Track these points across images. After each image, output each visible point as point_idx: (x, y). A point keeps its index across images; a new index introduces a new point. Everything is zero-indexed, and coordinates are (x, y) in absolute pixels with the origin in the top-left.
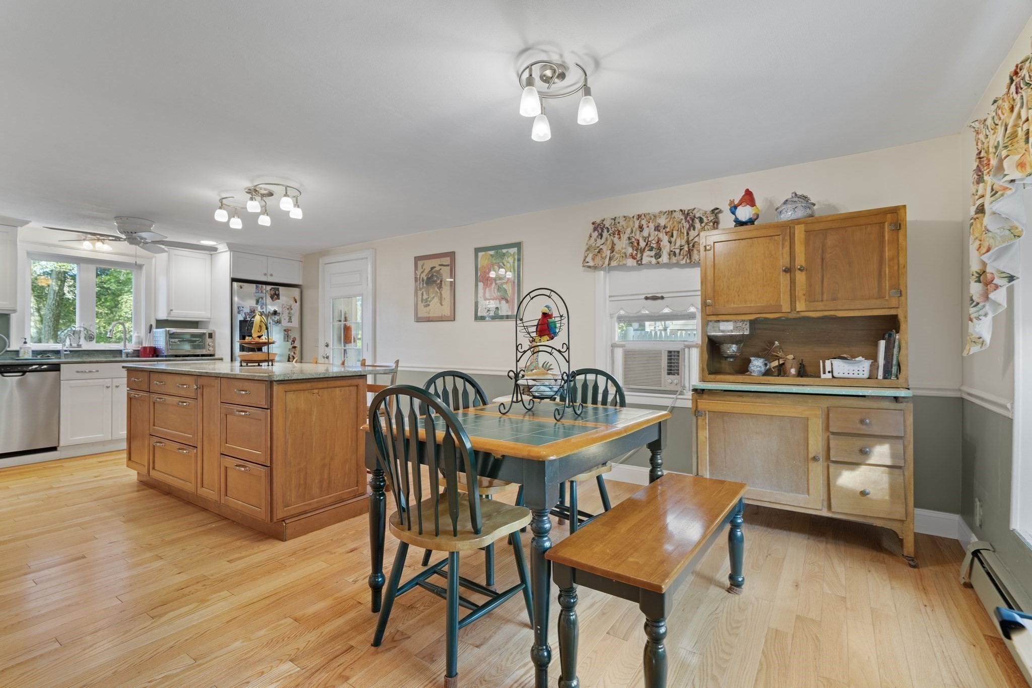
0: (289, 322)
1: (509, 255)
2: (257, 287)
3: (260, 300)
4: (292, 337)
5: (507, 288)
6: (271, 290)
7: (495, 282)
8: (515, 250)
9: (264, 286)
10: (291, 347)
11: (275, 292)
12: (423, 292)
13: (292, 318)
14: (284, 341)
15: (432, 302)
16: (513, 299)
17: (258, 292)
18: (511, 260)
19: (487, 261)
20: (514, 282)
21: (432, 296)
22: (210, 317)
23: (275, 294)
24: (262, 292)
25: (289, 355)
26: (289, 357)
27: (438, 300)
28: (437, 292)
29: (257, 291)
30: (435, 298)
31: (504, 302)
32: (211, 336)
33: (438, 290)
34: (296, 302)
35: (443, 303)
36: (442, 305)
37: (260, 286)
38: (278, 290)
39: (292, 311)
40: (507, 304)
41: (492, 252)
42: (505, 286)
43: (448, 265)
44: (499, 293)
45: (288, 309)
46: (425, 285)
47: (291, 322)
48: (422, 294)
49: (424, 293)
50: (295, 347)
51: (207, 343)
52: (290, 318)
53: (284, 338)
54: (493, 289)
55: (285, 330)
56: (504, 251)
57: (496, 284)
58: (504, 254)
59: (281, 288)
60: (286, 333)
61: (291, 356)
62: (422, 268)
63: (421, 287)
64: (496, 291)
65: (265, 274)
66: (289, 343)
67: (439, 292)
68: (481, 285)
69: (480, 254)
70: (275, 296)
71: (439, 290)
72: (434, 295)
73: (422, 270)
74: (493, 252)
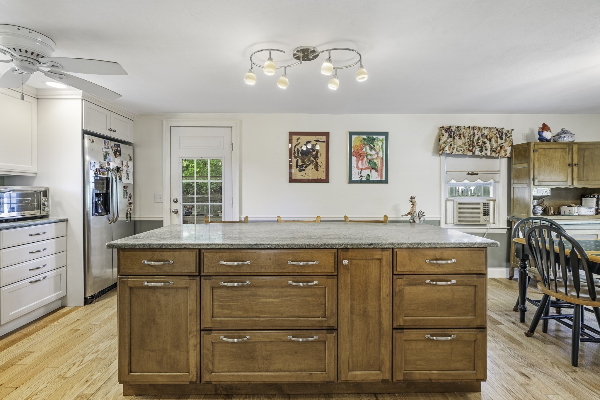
0: (127, 179)
1: (379, 140)
2: (105, 142)
3: (107, 156)
4: (129, 194)
5: (376, 162)
6: (114, 146)
7: (367, 157)
8: (384, 137)
9: (110, 141)
10: (127, 203)
11: (118, 148)
12: (298, 159)
13: (129, 175)
14: (124, 198)
15: (307, 168)
16: (382, 170)
17: (105, 148)
18: (380, 143)
19: (359, 141)
20: (382, 159)
21: (307, 164)
22: (37, 172)
23: (117, 151)
24: (108, 148)
25: (127, 211)
26: (127, 213)
27: (313, 167)
28: (313, 161)
29: (105, 146)
30: (311, 165)
31: (374, 171)
32: (45, 194)
33: (313, 159)
34: (131, 160)
35: (319, 169)
36: (317, 170)
37: (107, 141)
38: (119, 146)
39: (129, 169)
40: (377, 173)
41: (364, 137)
42: (375, 161)
43: (324, 142)
44: (370, 165)
45: (126, 166)
46: (300, 155)
47: (129, 179)
48: (297, 161)
49: (300, 161)
50: (131, 204)
51: (42, 202)
52: (128, 174)
53: (124, 195)
54: (364, 162)
55: (124, 187)
56: (375, 137)
57: (367, 159)
58: (374, 139)
59: (121, 145)
60: (125, 190)
61: (128, 212)
62: (297, 142)
63: (296, 156)
64: (367, 163)
65: (110, 130)
66: (127, 199)
67: (314, 161)
68: (354, 159)
69: (354, 137)
70: (117, 153)
71: (315, 159)
72: (310, 162)
73: (298, 143)
74: (366, 136)
